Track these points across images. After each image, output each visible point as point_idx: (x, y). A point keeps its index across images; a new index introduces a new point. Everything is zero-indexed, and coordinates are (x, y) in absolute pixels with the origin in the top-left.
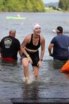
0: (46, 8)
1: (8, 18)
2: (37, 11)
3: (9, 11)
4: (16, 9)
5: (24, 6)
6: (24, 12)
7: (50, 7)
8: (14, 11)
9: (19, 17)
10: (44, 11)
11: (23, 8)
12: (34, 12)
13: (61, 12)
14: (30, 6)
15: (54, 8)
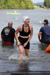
0: (35, 7)
1: (8, 13)
2: (29, 9)
3: (9, 9)
4: (13, 7)
5: (19, 5)
6: (19, 9)
7: (37, 5)
8: (12, 9)
9: (15, 13)
10: (33, 9)
11: (19, 7)
12: (26, 9)
13: (45, 9)
14: (23, 5)
15: (41, 6)
